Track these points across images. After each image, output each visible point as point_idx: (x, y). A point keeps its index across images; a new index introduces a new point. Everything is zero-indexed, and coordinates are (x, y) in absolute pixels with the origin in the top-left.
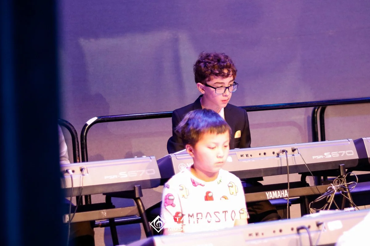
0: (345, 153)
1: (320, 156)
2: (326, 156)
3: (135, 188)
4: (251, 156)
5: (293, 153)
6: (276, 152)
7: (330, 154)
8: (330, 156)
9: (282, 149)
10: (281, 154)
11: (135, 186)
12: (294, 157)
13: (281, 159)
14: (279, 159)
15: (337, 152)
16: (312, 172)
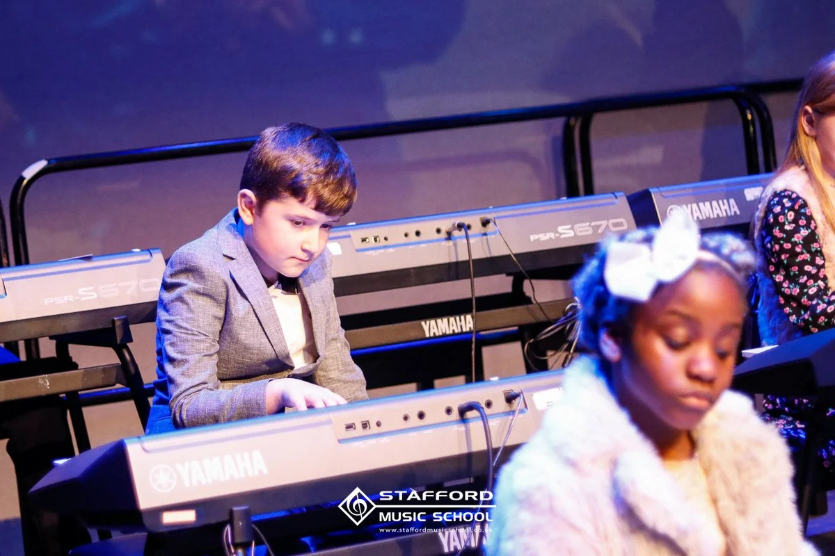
0: (607, 225)
1: (547, 234)
2: (561, 234)
3: (113, 322)
4: (386, 239)
5: (483, 230)
6: (444, 229)
7: (572, 228)
8: (572, 234)
9: (458, 221)
10: (456, 233)
11: (115, 319)
12: (487, 239)
13: (455, 245)
14: (451, 243)
15: (588, 224)
16: (527, 272)
